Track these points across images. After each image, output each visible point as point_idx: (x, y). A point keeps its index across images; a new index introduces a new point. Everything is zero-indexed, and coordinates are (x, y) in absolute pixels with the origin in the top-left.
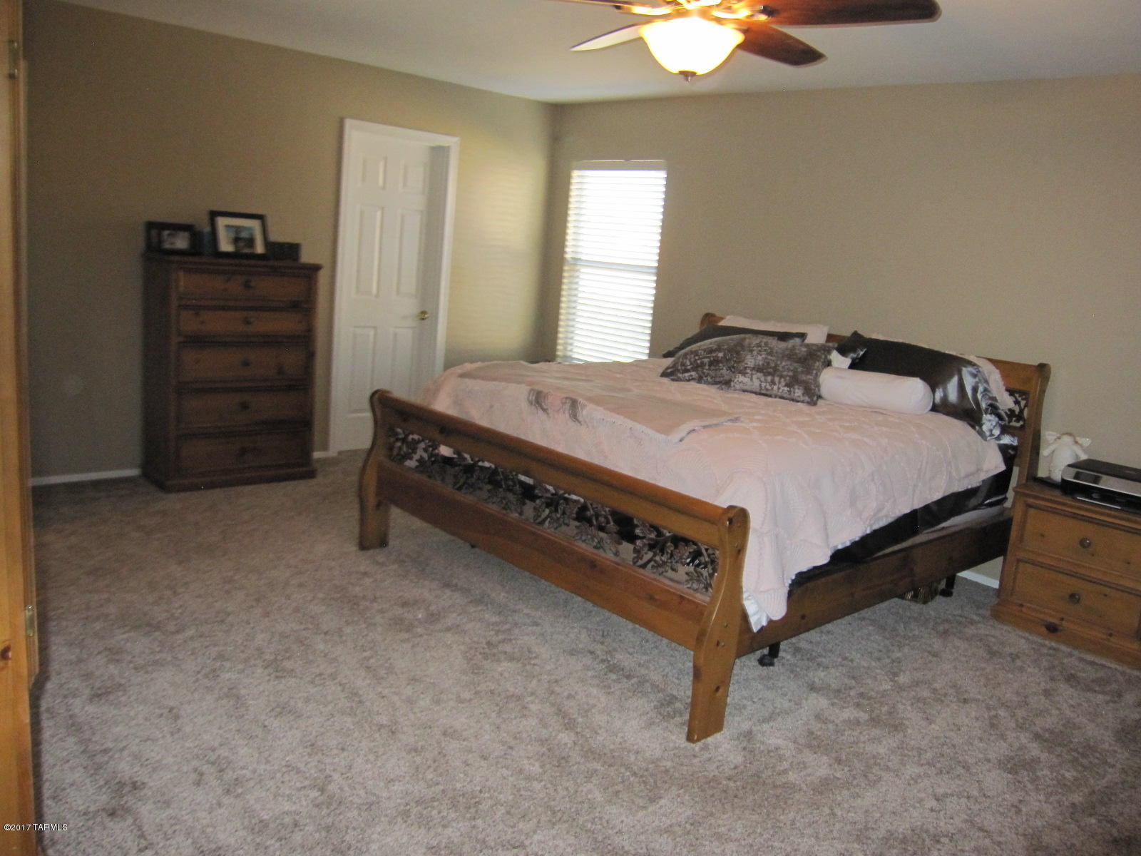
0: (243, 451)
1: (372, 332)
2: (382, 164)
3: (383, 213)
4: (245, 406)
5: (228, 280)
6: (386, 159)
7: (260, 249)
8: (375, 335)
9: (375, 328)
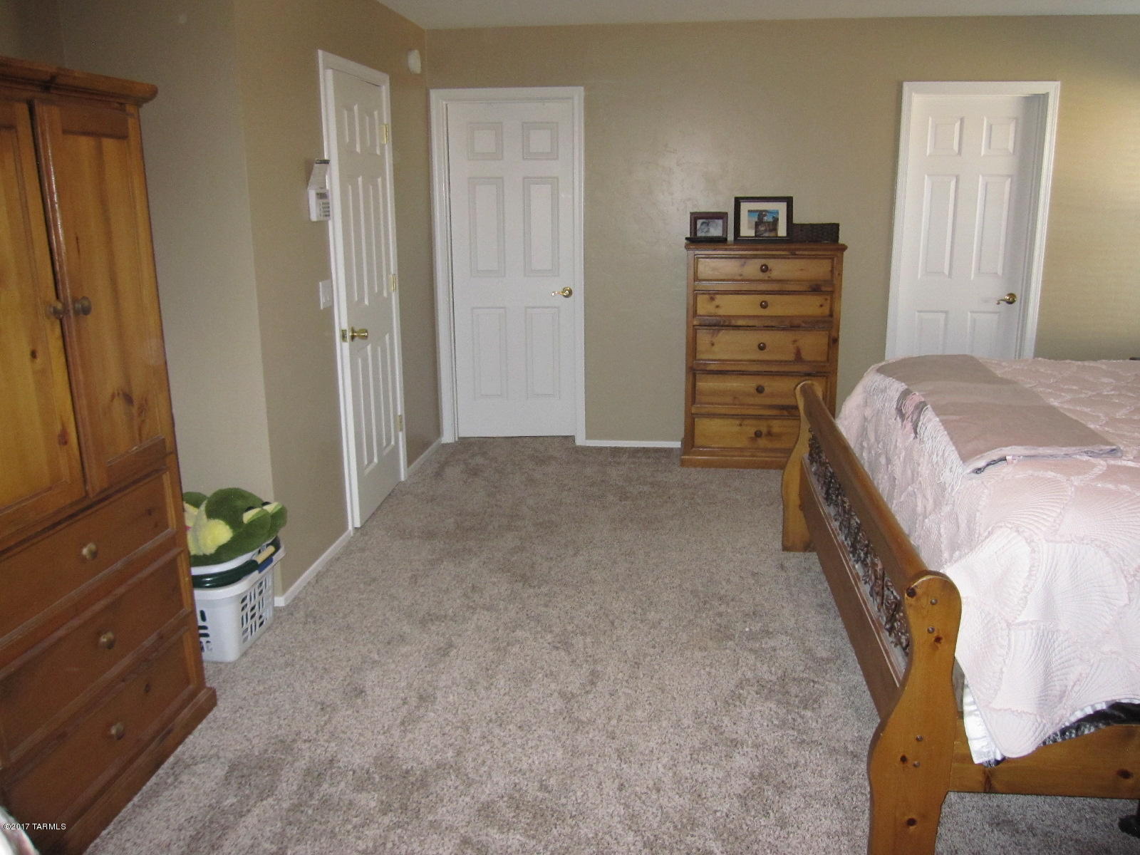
0: (758, 434)
1: (942, 316)
2: (957, 125)
3: (957, 182)
4: (760, 390)
5: (743, 265)
6: (962, 120)
7: (782, 231)
8: (946, 320)
9: (946, 312)
